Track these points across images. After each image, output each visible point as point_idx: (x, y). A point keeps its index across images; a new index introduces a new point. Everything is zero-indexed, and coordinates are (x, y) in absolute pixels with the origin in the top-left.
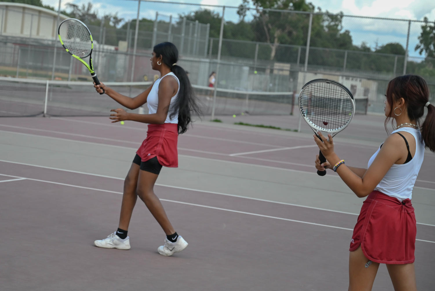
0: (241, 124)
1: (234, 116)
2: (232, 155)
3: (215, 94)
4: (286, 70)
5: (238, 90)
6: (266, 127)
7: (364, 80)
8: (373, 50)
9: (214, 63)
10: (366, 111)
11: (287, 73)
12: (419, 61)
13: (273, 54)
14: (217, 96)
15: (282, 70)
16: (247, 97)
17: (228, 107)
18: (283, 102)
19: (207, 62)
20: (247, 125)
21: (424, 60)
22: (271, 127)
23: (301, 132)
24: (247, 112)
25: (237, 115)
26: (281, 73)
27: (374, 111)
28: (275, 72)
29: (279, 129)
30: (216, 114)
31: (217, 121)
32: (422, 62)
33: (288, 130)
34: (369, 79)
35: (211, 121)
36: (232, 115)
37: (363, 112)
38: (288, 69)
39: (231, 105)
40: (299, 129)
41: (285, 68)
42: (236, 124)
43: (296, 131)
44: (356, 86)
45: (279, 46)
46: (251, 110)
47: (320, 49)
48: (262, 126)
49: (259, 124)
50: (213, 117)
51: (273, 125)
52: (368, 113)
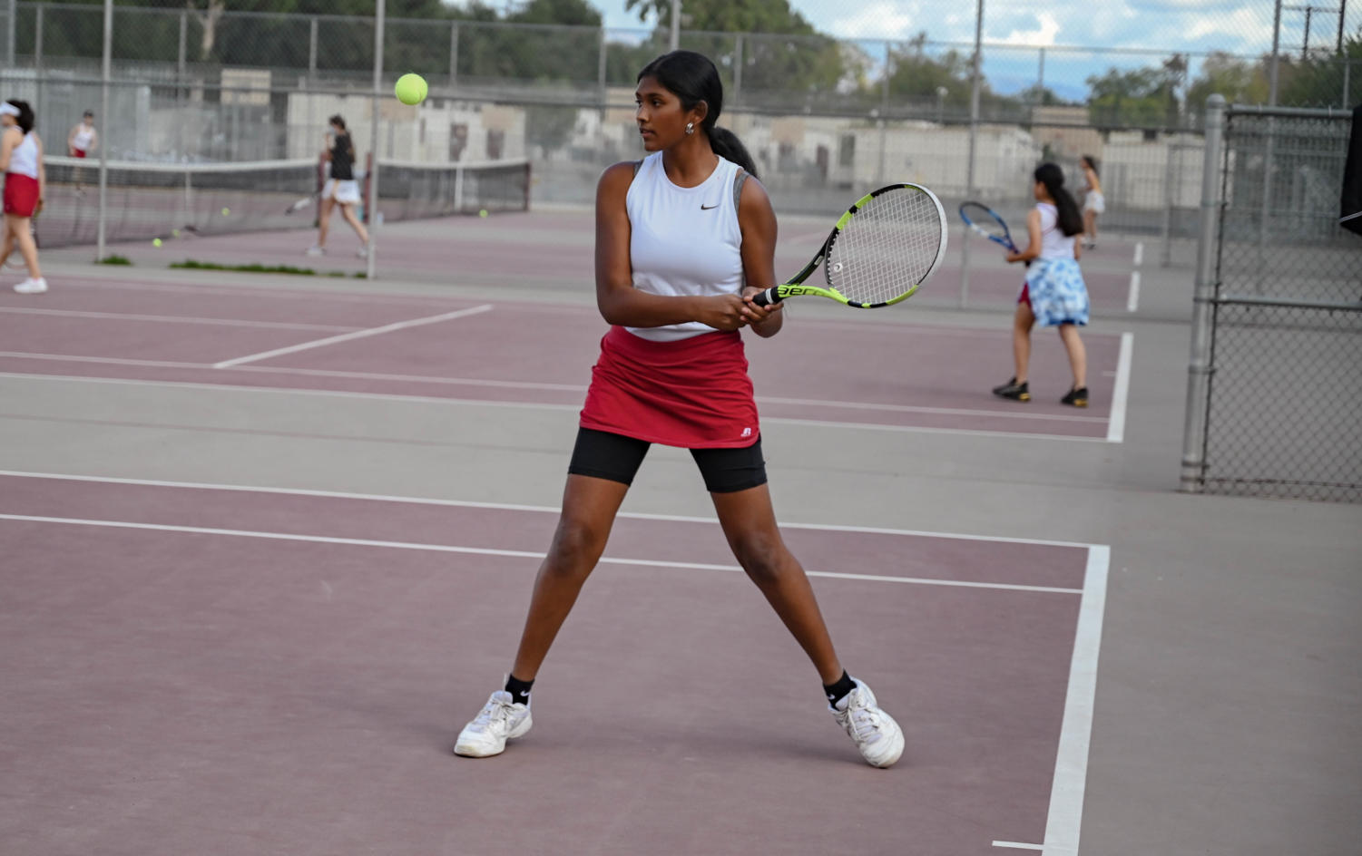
0: (191, 265)
1: (157, 242)
2: (220, 365)
3: (104, 177)
4: (258, 91)
5: (132, 159)
6: (271, 270)
7: (489, 108)
8: (502, 14)
9: (52, 82)
10: (526, 200)
11: (262, 99)
12: (634, 40)
13: (208, 42)
14: (109, 184)
15: (247, 91)
16: (188, 181)
17: (134, 215)
18: (273, 190)
19: (31, 80)
20: (209, 267)
21: (647, 36)
22: (283, 270)
23: (376, 278)
24: (191, 229)
25: (164, 238)
26: (243, 99)
27: (547, 198)
28: (226, 98)
29: (308, 273)
30: (110, 241)
31: (114, 261)
32: (645, 43)
33: (338, 275)
34: (498, 103)
35: (96, 262)
36: (151, 239)
37: (519, 205)
38: (267, 85)
39: (142, 210)
40: (371, 271)
41: (254, 85)
42: (174, 266)
43: (362, 276)
44: (464, 127)
45: (223, 18)
46: (202, 220)
47: (350, 19)
48: (256, 269)
49: (247, 262)
50: (103, 251)
51: (289, 263)
52: (534, 205)
